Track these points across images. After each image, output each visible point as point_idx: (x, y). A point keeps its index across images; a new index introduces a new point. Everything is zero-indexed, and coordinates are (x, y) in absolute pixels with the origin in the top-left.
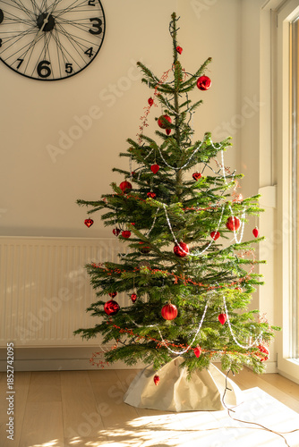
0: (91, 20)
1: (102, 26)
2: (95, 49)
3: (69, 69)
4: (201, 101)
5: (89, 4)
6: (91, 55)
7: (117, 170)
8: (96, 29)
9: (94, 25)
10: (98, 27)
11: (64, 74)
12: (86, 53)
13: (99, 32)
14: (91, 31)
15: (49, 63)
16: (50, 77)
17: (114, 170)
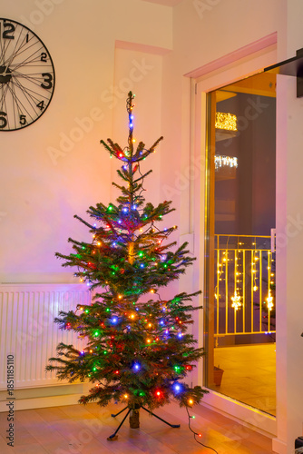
0: (44, 75)
1: (52, 81)
2: (46, 103)
3: (23, 122)
4: (151, 171)
5: (42, 60)
6: (42, 108)
7: (78, 218)
8: (47, 84)
9: (45, 80)
10: (49, 82)
11: (19, 126)
12: (38, 106)
13: (49, 87)
14: (43, 86)
15: (5, 114)
16: (6, 128)
17: (75, 216)
